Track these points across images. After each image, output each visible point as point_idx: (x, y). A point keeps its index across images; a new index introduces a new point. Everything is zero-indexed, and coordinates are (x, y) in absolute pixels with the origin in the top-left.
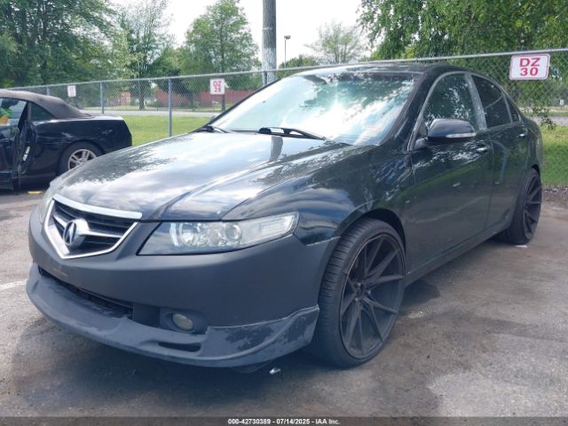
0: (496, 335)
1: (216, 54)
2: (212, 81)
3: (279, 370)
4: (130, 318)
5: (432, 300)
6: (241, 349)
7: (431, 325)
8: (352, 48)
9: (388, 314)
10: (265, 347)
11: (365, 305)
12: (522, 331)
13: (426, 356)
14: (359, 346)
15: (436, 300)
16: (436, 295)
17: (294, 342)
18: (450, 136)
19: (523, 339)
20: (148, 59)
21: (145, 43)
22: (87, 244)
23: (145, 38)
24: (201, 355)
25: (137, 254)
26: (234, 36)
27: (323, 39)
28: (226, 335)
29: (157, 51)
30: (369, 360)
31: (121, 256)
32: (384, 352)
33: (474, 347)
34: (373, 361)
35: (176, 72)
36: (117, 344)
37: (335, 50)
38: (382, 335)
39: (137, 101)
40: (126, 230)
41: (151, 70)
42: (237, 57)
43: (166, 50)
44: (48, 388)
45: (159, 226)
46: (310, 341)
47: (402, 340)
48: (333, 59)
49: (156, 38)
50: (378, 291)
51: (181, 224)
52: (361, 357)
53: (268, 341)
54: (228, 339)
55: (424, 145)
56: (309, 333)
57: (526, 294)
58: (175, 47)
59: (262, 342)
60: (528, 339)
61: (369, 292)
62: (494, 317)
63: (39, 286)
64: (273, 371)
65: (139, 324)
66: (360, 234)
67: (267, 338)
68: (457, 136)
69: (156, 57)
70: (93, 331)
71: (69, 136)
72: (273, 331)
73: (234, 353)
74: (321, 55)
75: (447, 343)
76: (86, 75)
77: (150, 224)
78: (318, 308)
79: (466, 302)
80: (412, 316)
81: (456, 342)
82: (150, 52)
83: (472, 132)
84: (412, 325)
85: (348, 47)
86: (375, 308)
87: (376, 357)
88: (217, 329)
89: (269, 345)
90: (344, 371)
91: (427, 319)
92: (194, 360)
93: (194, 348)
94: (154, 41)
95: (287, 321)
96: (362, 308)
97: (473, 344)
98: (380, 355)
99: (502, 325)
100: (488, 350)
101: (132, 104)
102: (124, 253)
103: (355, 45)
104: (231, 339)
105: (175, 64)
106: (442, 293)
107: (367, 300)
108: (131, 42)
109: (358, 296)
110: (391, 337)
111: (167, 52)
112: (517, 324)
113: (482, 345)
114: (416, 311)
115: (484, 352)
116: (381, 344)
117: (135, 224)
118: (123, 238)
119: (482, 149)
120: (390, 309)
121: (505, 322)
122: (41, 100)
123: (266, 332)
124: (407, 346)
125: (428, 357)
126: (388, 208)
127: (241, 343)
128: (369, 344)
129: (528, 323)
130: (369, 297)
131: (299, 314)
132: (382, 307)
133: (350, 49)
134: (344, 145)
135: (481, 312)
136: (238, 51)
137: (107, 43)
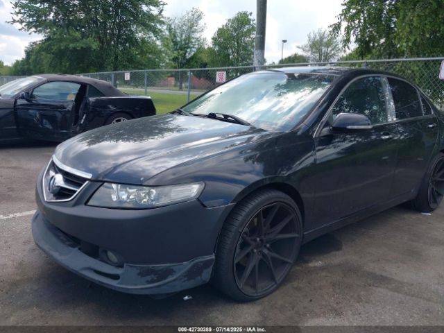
0: (374, 288)
1: (233, 52)
2: (218, 73)
3: (191, 297)
4: (80, 249)
5: (334, 253)
6: (148, 282)
7: (324, 274)
8: (333, 50)
9: (285, 263)
10: (168, 283)
11: (264, 255)
12: (398, 287)
13: (309, 300)
14: (254, 287)
15: (337, 253)
16: (339, 249)
17: (192, 281)
18: (349, 127)
19: (396, 294)
20: (187, 55)
21: (186, 44)
22: (61, 193)
23: (185, 40)
24: (119, 283)
25: (86, 204)
26: (247, 39)
27: (310, 43)
28: (138, 271)
29: (193, 49)
30: (263, 298)
31: (75, 205)
32: (277, 292)
33: (352, 297)
34: (266, 299)
35: (205, 65)
36: (68, 267)
37: (319, 51)
38: (277, 279)
39: (179, 84)
40: (82, 185)
41: (188, 63)
42: (248, 55)
43: (199, 49)
44: (28, 291)
45: (102, 185)
46: (208, 281)
47: (295, 284)
48: (318, 57)
49: (193, 41)
50: (276, 245)
51: (119, 185)
52: (256, 295)
53: (170, 279)
54: (139, 274)
55: (329, 133)
56: (206, 275)
57: (413, 255)
58: (206, 47)
59: (165, 279)
60: (400, 295)
61: (268, 245)
62: (379, 272)
63: (38, 218)
64: (186, 298)
65: (85, 255)
66: (257, 201)
67: (170, 276)
68: (356, 127)
69: (193, 53)
70: (56, 255)
71: (112, 108)
72: (175, 272)
73: (144, 284)
74: (309, 54)
75: (331, 290)
76: (141, 65)
77: (96, 183)
78: (214, 257)
79: (361, 257)
80: (311, 265)
81: (338, 291)
82: (188, 50)
83: (369, 124)
84: (309, 271)
85: (330, 49)
86: (273, 258)
87: (269, 297)
88: (131, 266)
89: (171, 282)
90: (240, 305)
91: (322, 269)
92: (115, 287)
93: (115, 277)
94: (192, 42)
95: (187, 265)
96: (260, 257)
97: (352, 294)
98: (274, 294)
99: (383, 280)
100: (362, 301)
101: (175, 86)
102: (77, 203)
103: (335, 47)
104: (141, 274)
105: (205, 59)
106: (344, 247)
107: (266, 251)
108: (175, 43)
109: (257, 247)
110: (285, 281)
111: (200, 50)
112: (396, 281)
113: (358, 296)
114: (317, 261)
115: (359, 302)
116: (275, 286)
117: (87, 182)
118: (78, 191)
119: (387, 137)
120: (286, 260)
121: (386, 278)
122: (96, 83)
123: (169, 272)
124: (298, 289)
125: (311, 301)
126: (286, 182)
127: (149, 278)
128: (263, 285)
129: (406, 281)
130: (269, 249)
131: (197, 261)
132: (280, 257)
133: (331, 51)
134: (261, 130)
135: (371, 267)
136: (250, 51)
137: (158, 43)
